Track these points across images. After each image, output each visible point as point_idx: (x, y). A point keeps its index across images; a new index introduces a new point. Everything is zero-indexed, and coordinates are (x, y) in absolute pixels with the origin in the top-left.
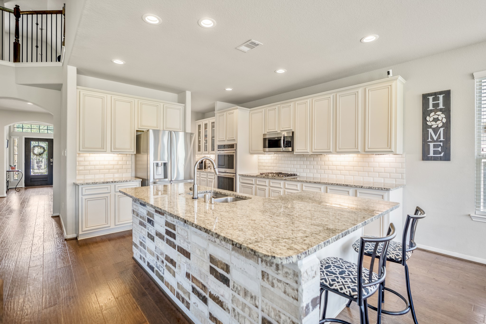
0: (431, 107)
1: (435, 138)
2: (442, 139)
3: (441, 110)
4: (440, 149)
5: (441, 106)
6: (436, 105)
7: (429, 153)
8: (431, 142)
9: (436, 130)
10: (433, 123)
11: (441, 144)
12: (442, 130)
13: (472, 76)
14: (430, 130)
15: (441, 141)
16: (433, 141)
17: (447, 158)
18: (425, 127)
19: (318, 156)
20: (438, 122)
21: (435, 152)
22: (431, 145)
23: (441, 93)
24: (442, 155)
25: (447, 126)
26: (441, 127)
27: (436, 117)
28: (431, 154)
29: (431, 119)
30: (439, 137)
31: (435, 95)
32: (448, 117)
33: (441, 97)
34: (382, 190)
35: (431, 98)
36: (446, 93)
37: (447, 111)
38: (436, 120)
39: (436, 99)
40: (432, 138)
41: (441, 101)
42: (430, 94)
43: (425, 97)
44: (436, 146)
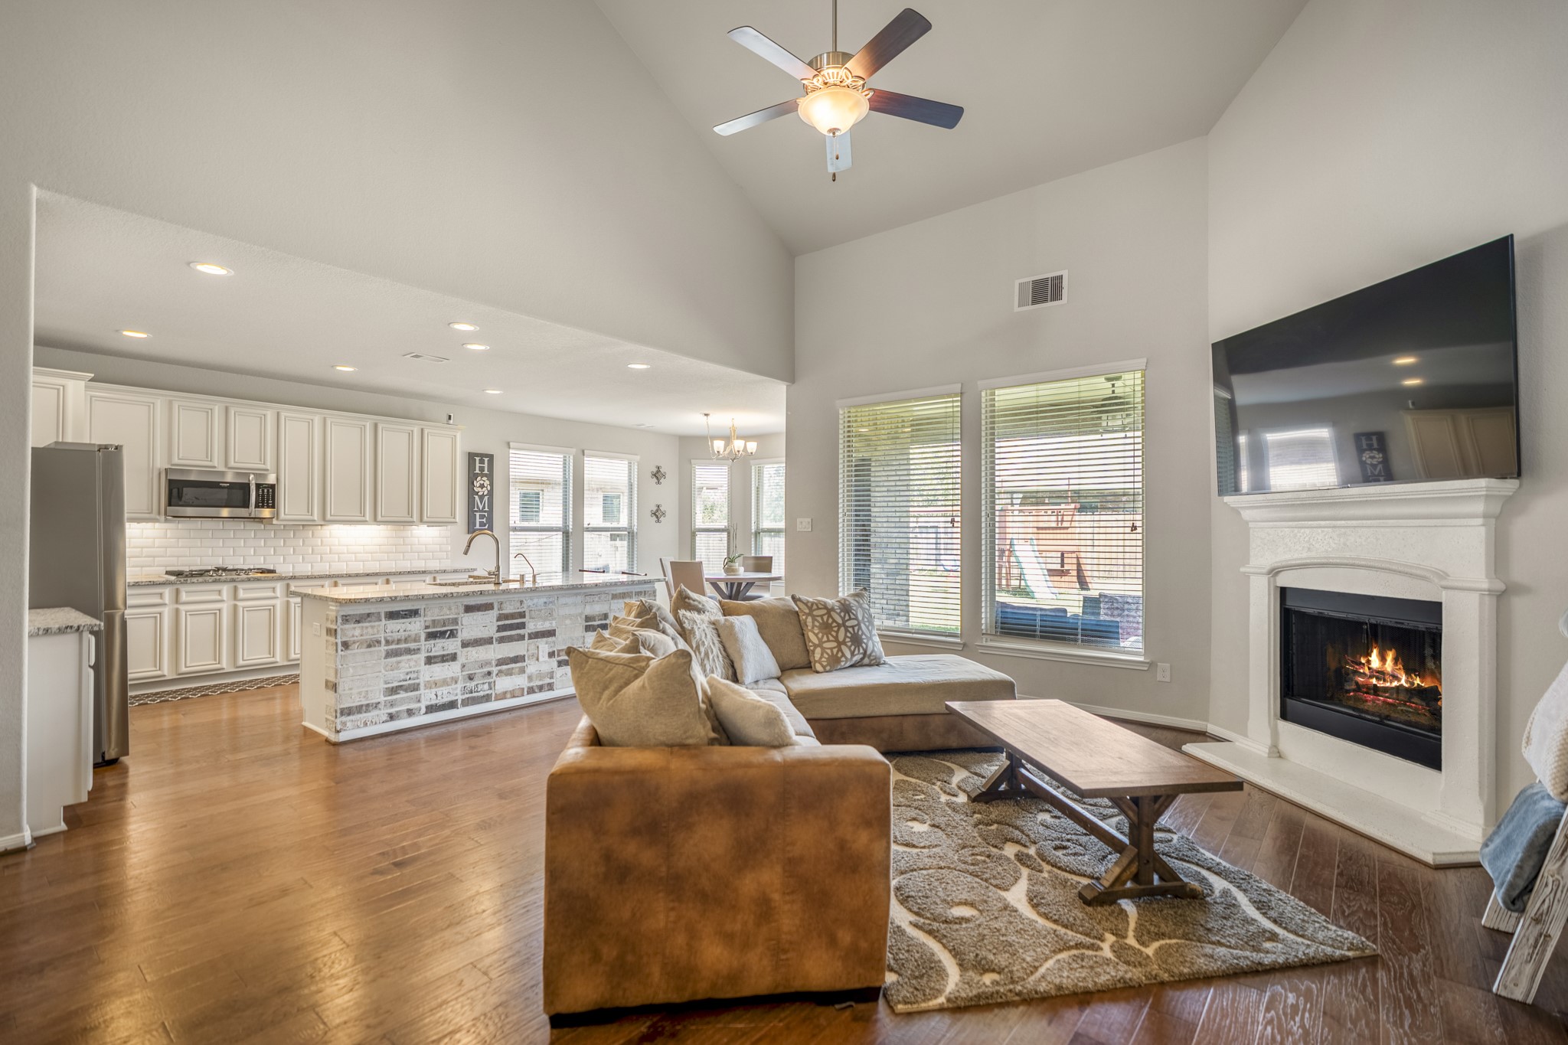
0: (477, 471)
1: (481, 507)
2: (486, 509)
3: (486, 475)
4: (484, 520)
5: (486, 472)
6: (482, 469)
7: (475, 526)
8: (476, 511)
9: (482, 498)
10: (480, 489)
11: (486, 514)
12: (486, 498)
13: (508, 444)
14: (476, 497)
15: (485, 512)
16: (480, 511)
17: (490, 531)
18: (471, 493)
19: (306, 528)
20: (484, 489)
21: (482, 524)
22: (478, 514)
23: (487, 456)
24: (486, 527)
25: (491, 493)
26: (486, 495)
27: (482, 482)
28: (478, 527)
29: (478, 485)
30: (484, 507)
31: (482, 456)
32: (491, 484)
33: (486, 460)
35: (477, 459)
36: (491, 457)
37: (490, 477)
38: (482, 486)
39: (481, 461)
40: (478, 507)
41: (486, 465)
42: (477, 455)
43: (471, 457)
44: (482, 517)
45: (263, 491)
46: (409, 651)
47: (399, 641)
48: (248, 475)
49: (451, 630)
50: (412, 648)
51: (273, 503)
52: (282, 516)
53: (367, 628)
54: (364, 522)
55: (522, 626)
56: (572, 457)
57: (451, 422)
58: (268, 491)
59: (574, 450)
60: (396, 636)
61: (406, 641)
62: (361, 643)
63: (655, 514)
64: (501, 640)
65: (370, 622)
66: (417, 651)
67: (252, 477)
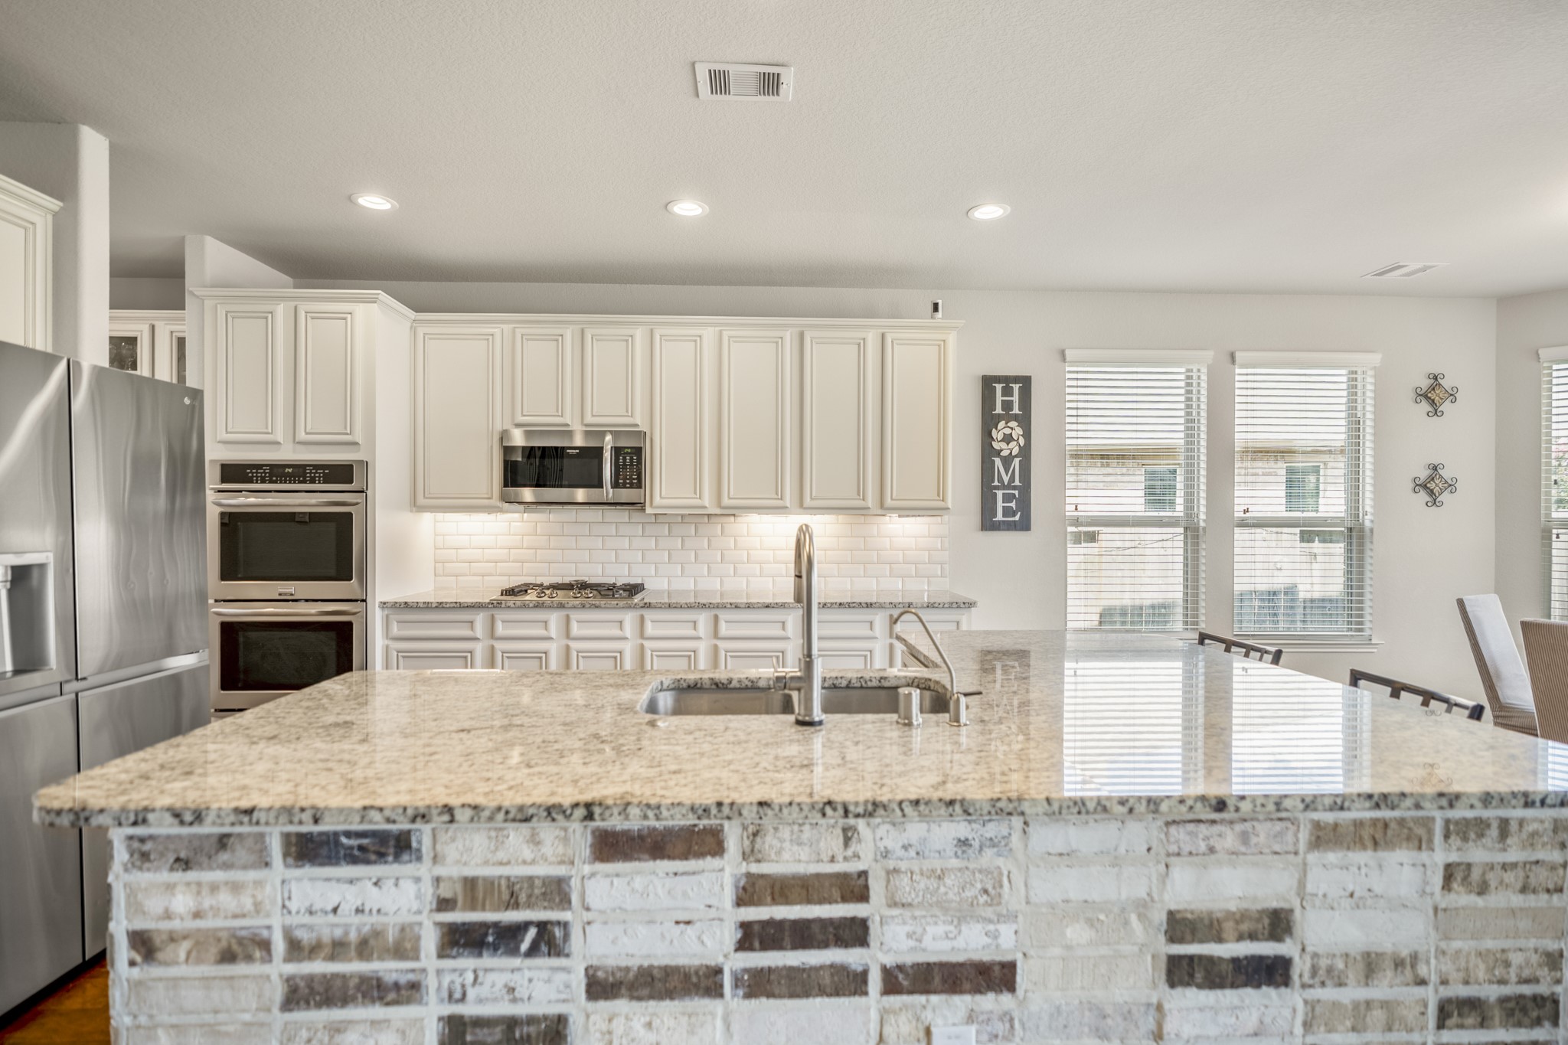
0: (999, 410)
1: (1006, 479)
2: (1017, 483)
3: (1016, 418)
4: (1013, 505)
5: (1016, 410)
6: (1007, 406)
7: (995, 515)
8: (997, 488)
9: (1007, 461)
10: (1003, 445)
11: (1016, 492)
12: (1017, 461)
13: (1063, 354)
14: (998, 461)
15: (1015, 488)
16: (1003, 487)
17: (1025, 525)
18: (988, 452)
20: (1013, 444)
21: (1007, 512)
22: (1000, 494)
23: (1016, 379)
24: (1017, 518)
25: (1025, 452)
26: (1016, 456)
27: (1008, 431)
28: (1000, 517)
29: (1000, 436)
30: (1013, 479)
31: (1007, 380)
32: (1027, 435)
33: (1016, 387)
34: (959, 607)
35: (999, 387)
36: (1026, 382)
37: (1025, 421)
38: (1008, 439)
39: (1008, 392)
40: (1000, 479)
41: (1016, 398)
42: (998, 379)
43: (988, 383)
44: (1007, 498)
45: (624, 459)
46: (375, 991)
47: (338, 949)
48: (603, 434)
49: (543, 926)
50: (389, 978)
51: (639, 478)
52: (657, 500)
53: (214, 888)
54: (781, 509)
55: (855, 933)
56: (1204, 370)
57: (939, 314)
58: (631, 459)
59: (1209, 355)
60: (327, 929)
61: (364, 948)
62: (200, 942)
63: (1424, 486)
64: (758, 985)
65: (227, 866)
66: (409, 992)
67: (608, 438)
